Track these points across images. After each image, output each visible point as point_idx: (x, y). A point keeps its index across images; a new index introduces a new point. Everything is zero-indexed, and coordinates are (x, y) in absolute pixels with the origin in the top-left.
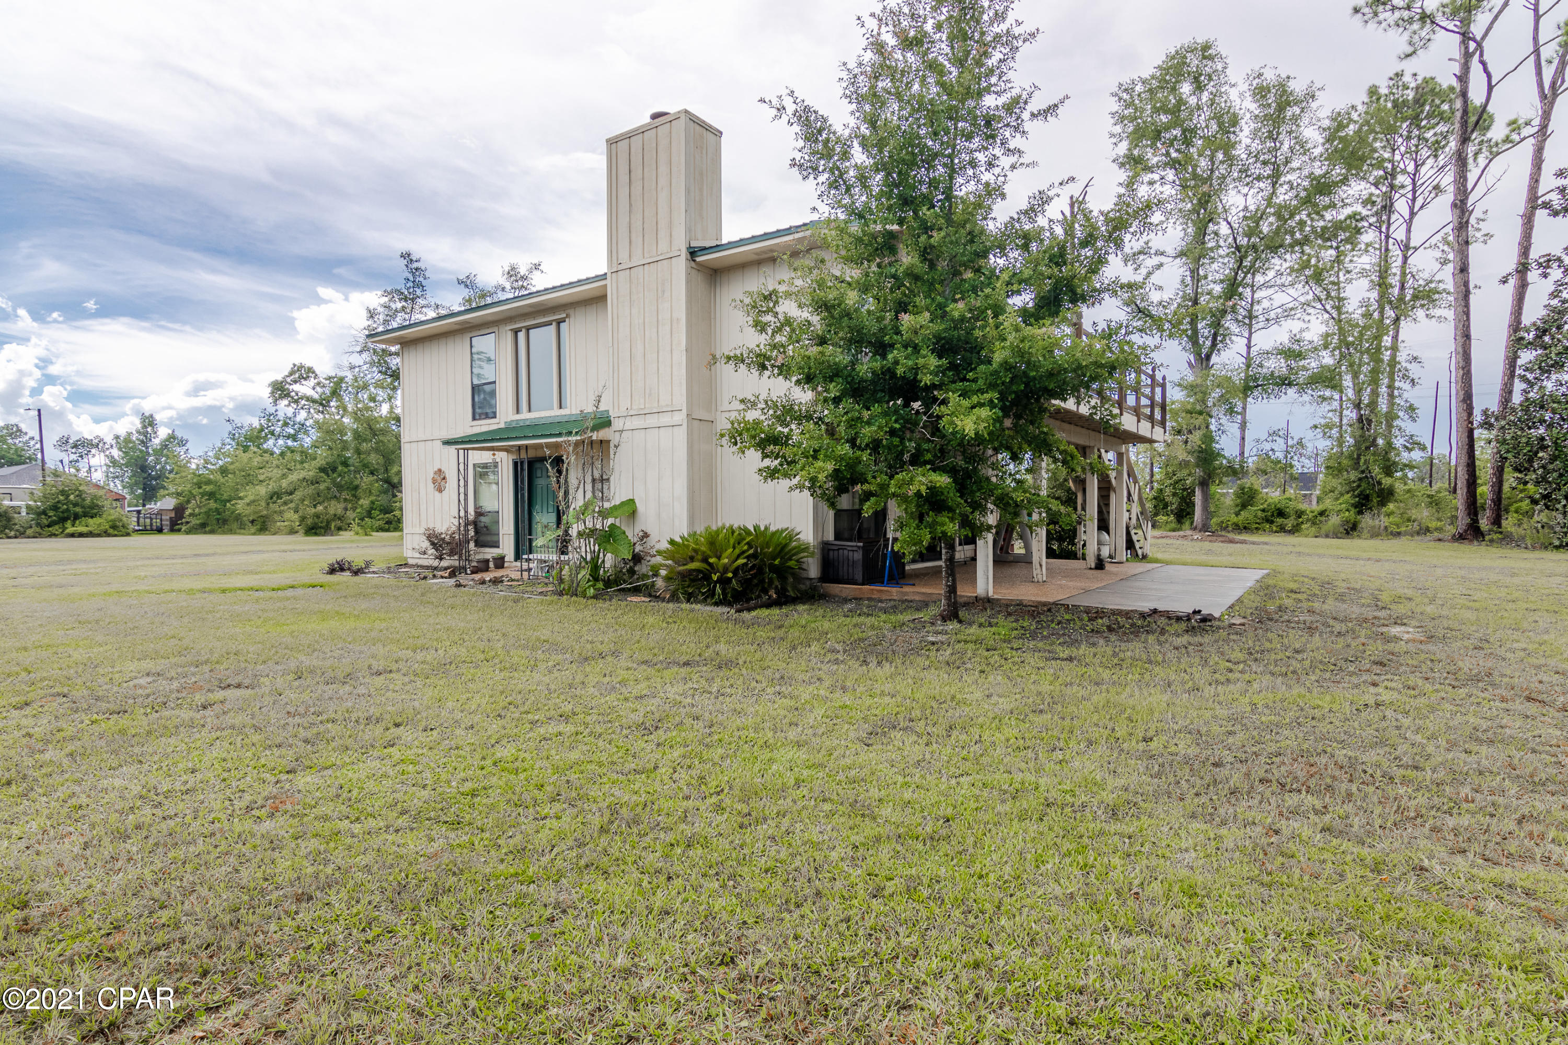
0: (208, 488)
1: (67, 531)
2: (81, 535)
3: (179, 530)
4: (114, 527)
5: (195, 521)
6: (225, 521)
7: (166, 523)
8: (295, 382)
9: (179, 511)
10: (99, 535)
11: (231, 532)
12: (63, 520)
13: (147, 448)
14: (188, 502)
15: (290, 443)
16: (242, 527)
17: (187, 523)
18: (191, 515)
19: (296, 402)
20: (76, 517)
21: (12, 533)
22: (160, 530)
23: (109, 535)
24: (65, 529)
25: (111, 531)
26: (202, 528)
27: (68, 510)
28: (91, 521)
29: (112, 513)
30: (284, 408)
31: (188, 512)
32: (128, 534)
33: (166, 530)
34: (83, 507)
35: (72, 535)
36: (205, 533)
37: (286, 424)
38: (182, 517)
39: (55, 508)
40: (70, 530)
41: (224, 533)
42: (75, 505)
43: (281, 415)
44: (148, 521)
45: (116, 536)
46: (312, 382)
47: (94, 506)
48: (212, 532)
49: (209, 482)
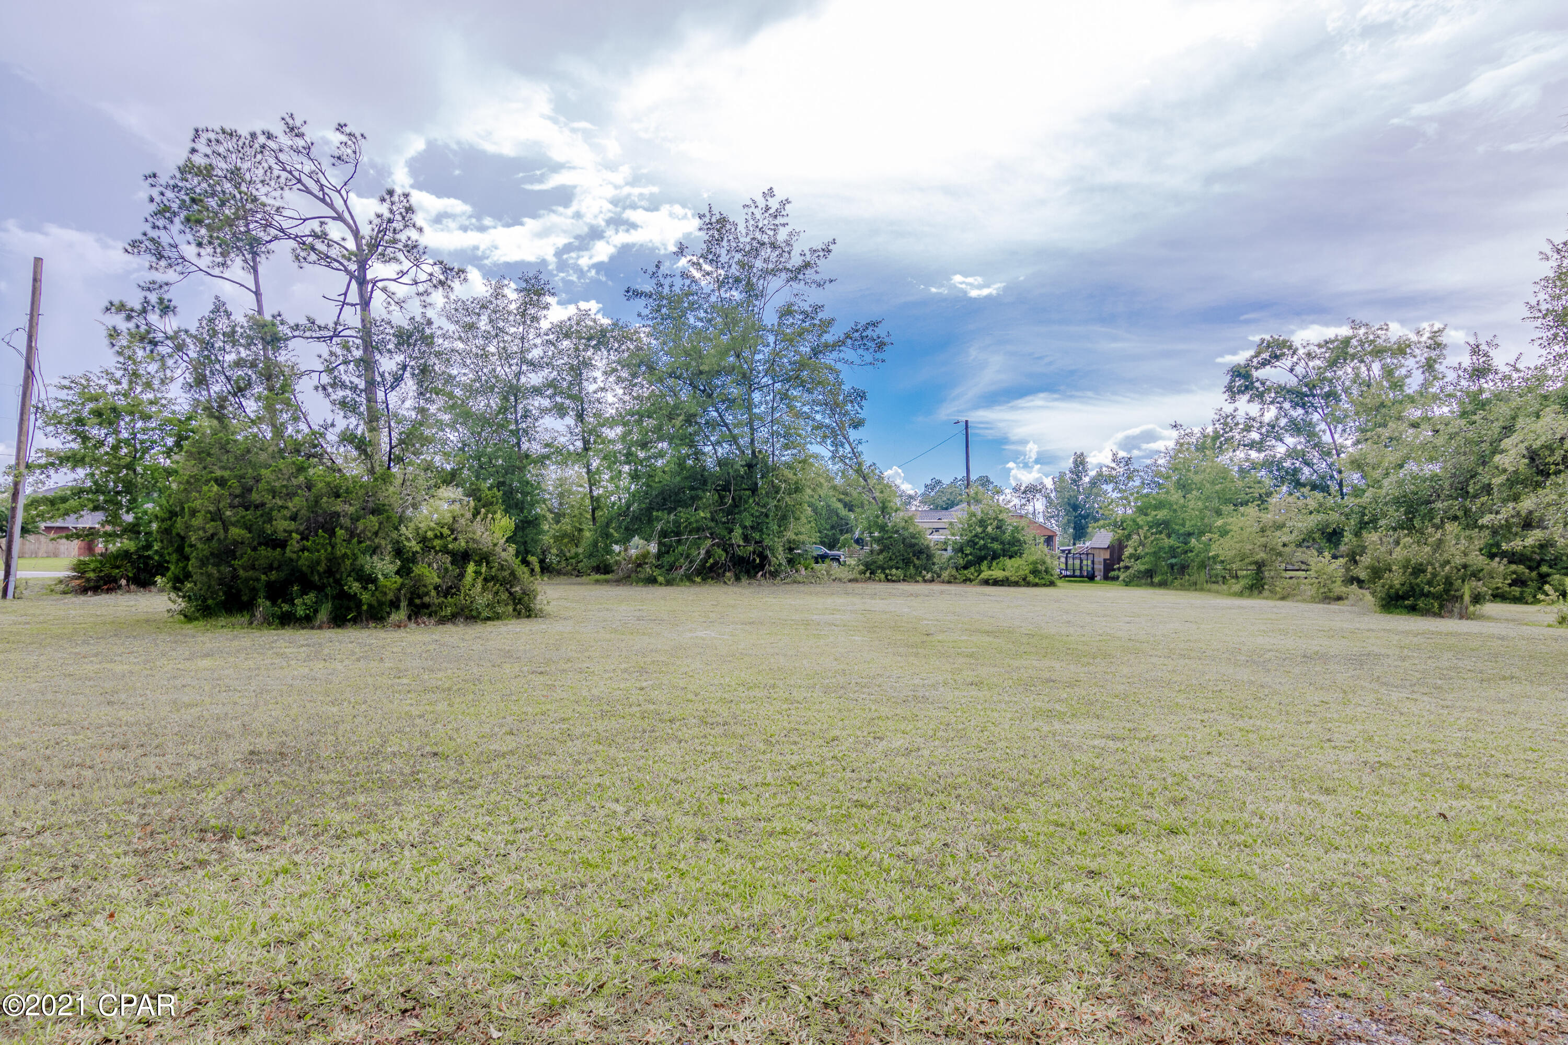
0: (1162, 514)
1: (982, 576)
2: (996, 583)
3: (1116, 578)
4: (1035, 572)
5: (1140, 566)
6: (1183, 569)
7: (1099, 567)
8: (1264, 364)
9: (1116, 550)
10: (1016, 584)
11: (1194, 586)
12: (980, 560)
13: (1078, 486)
14: (1129, 537)
15: (1254, 454)
16: (1215, 579)
17: (1127, 568)
18: (1131, 556)
19: (1261, 396)
20: (995, 557)
21: (929, 576)
22: (1091, 578)
23: (1028, 584)
24: (980, 572)
25: (1031, 578)
26: (1148, 578)
27: (985, 547)
28: (1008, 562)
29: (1036, 551)
30: (1245, 407)
31: (1128, 552)
32: (1052, 584)
33: (1098, 578)
34: (1002, 543)
35: (986, 582)
36: (1152, 585)
37: (1248, 429)
38: (1120, 560)
39: (972, 543)
40: (985, 574)
41: (1183, 588)
42: (994, 539)
43: (1241, 417)
44: (1077, 562)
45: (1036, 585)
46: (1287, 362)
47: (1015, 542)
48: (1163, 584)
49: (1160, 506)
